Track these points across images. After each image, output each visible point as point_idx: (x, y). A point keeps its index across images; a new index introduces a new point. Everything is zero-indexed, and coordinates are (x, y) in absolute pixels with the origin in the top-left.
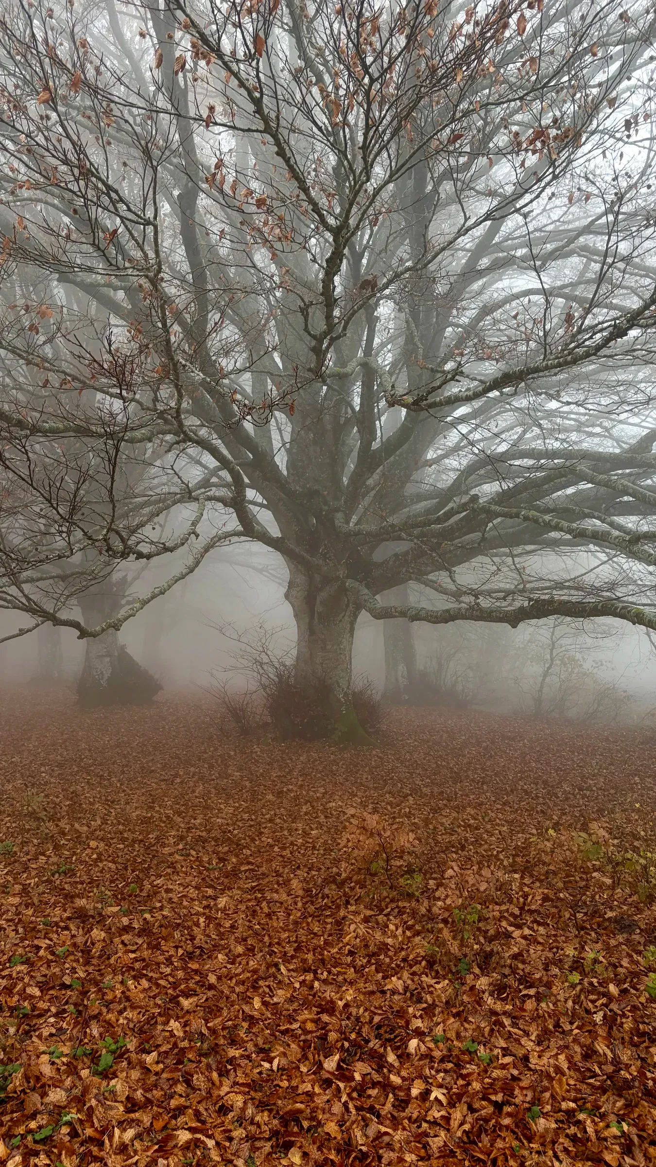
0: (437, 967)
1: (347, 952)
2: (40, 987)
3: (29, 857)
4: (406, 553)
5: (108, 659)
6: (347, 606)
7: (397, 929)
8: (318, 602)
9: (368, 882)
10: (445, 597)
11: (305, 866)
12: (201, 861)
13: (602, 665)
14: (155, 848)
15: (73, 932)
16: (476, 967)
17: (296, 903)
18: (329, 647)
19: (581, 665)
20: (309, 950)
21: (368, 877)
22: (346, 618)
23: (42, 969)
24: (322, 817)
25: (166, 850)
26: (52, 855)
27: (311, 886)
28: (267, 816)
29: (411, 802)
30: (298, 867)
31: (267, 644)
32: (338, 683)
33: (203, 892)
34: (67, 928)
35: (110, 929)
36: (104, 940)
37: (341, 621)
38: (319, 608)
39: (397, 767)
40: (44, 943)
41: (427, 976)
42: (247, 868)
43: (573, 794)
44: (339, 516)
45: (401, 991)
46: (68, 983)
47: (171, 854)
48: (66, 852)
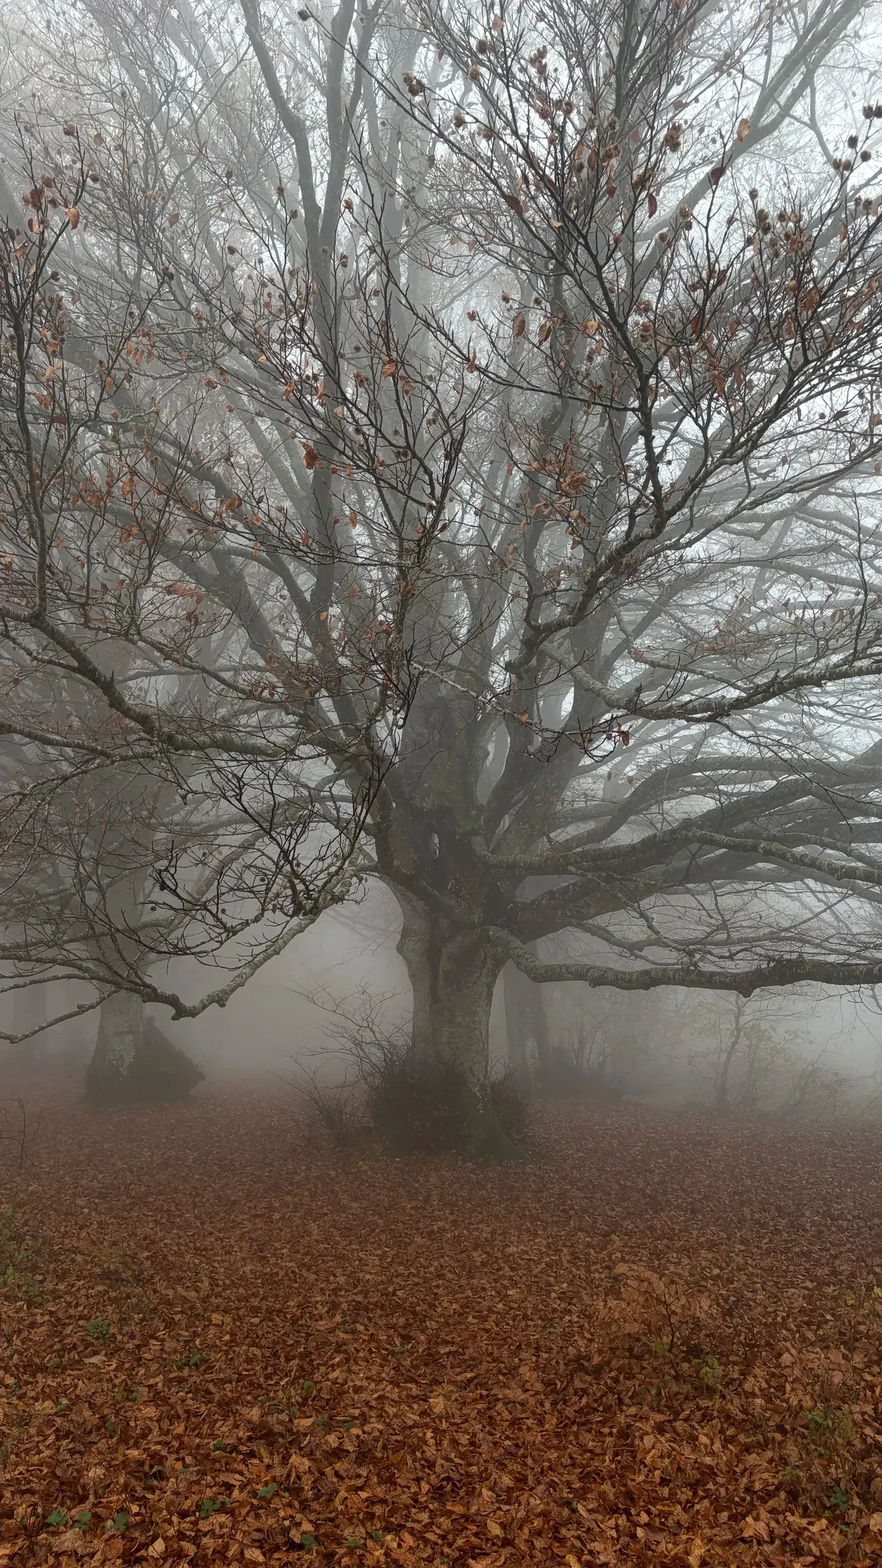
0: (803, 1500)
1: (658, 1480)
2: (261, 1547)
3: (136, 1342)
4: (565, 890)
5: (130, 1037)
6: (484, 962)
7: (712, 1444)
8: (444, 958)
9: (636, 1370)
10: (617, 949)
11: (528, 1345)
12: (378, 1341)
13: (797, 1037)
14: (303, 1322)
15: (266, 1461)
16: (855, 1497)
17: (542, 1404)
18: (459, 1020)
19: (769, 1038)
20: (603, 1479)
21: (633, 1361)
22: (483, 980)
23: (248, 1519)
24: (507, 1269)
25: (322, 1325)
26: (166, 1336)
27: (553, 1376)
28: (432, 1269)
29: (618, 1243)
30: (519, 1347)
31: (373, 1016)
32: (471, 1069)
33: (407, 1389)
34: (252, 1454)
35: (312, 1453)
36: (310, 1471)
37: (475, 983)
38: (445, 964)
39: (568, 1191)
40: (235, 1479)
41: (793, 1514)
42: (447, 1350)
43: (826, 1225)
44: (478, 841)
45: (766, 1538)
46: (297, 1540)
47: (332, 1331)
48: (183, 1333)
